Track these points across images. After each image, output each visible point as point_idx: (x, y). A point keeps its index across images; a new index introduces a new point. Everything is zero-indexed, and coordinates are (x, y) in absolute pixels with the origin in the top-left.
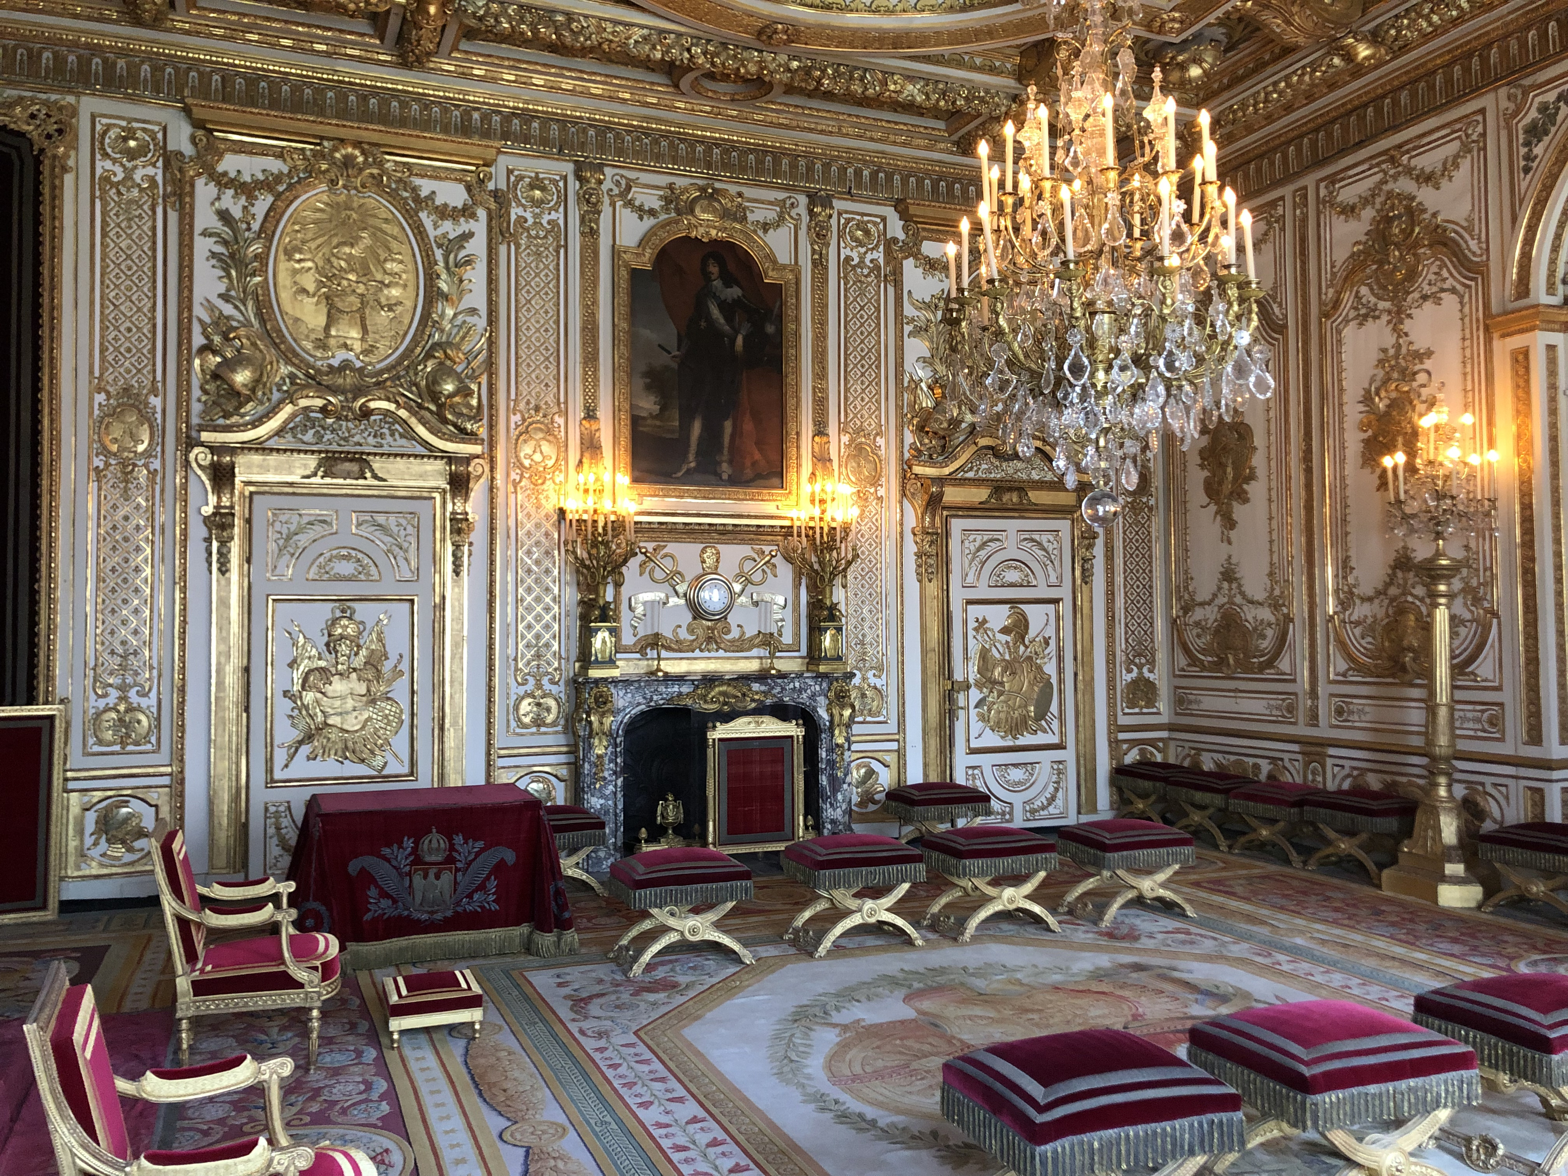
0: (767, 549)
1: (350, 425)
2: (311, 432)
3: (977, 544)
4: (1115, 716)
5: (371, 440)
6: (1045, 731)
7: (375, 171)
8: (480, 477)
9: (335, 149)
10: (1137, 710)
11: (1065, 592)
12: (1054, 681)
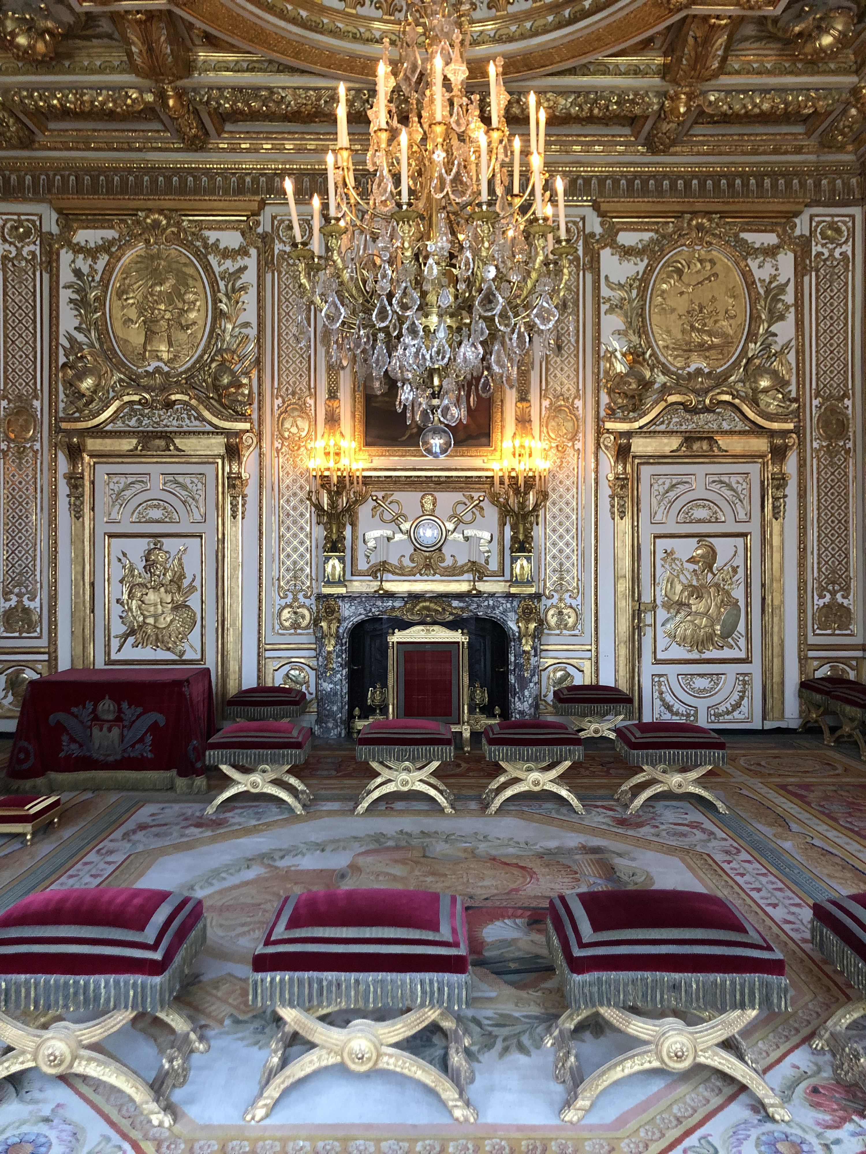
0: (476, 495)
1: (161, 413)
2: (134, 419)
3: (666, 487)
4: (805, 636)
5: (175, 423)
6: (731, 647)
7: (175, 230)
8: (250, 446)
9: (147, 217)
10: (829, 632)
11: (754, 528)
12: (742, 604)
